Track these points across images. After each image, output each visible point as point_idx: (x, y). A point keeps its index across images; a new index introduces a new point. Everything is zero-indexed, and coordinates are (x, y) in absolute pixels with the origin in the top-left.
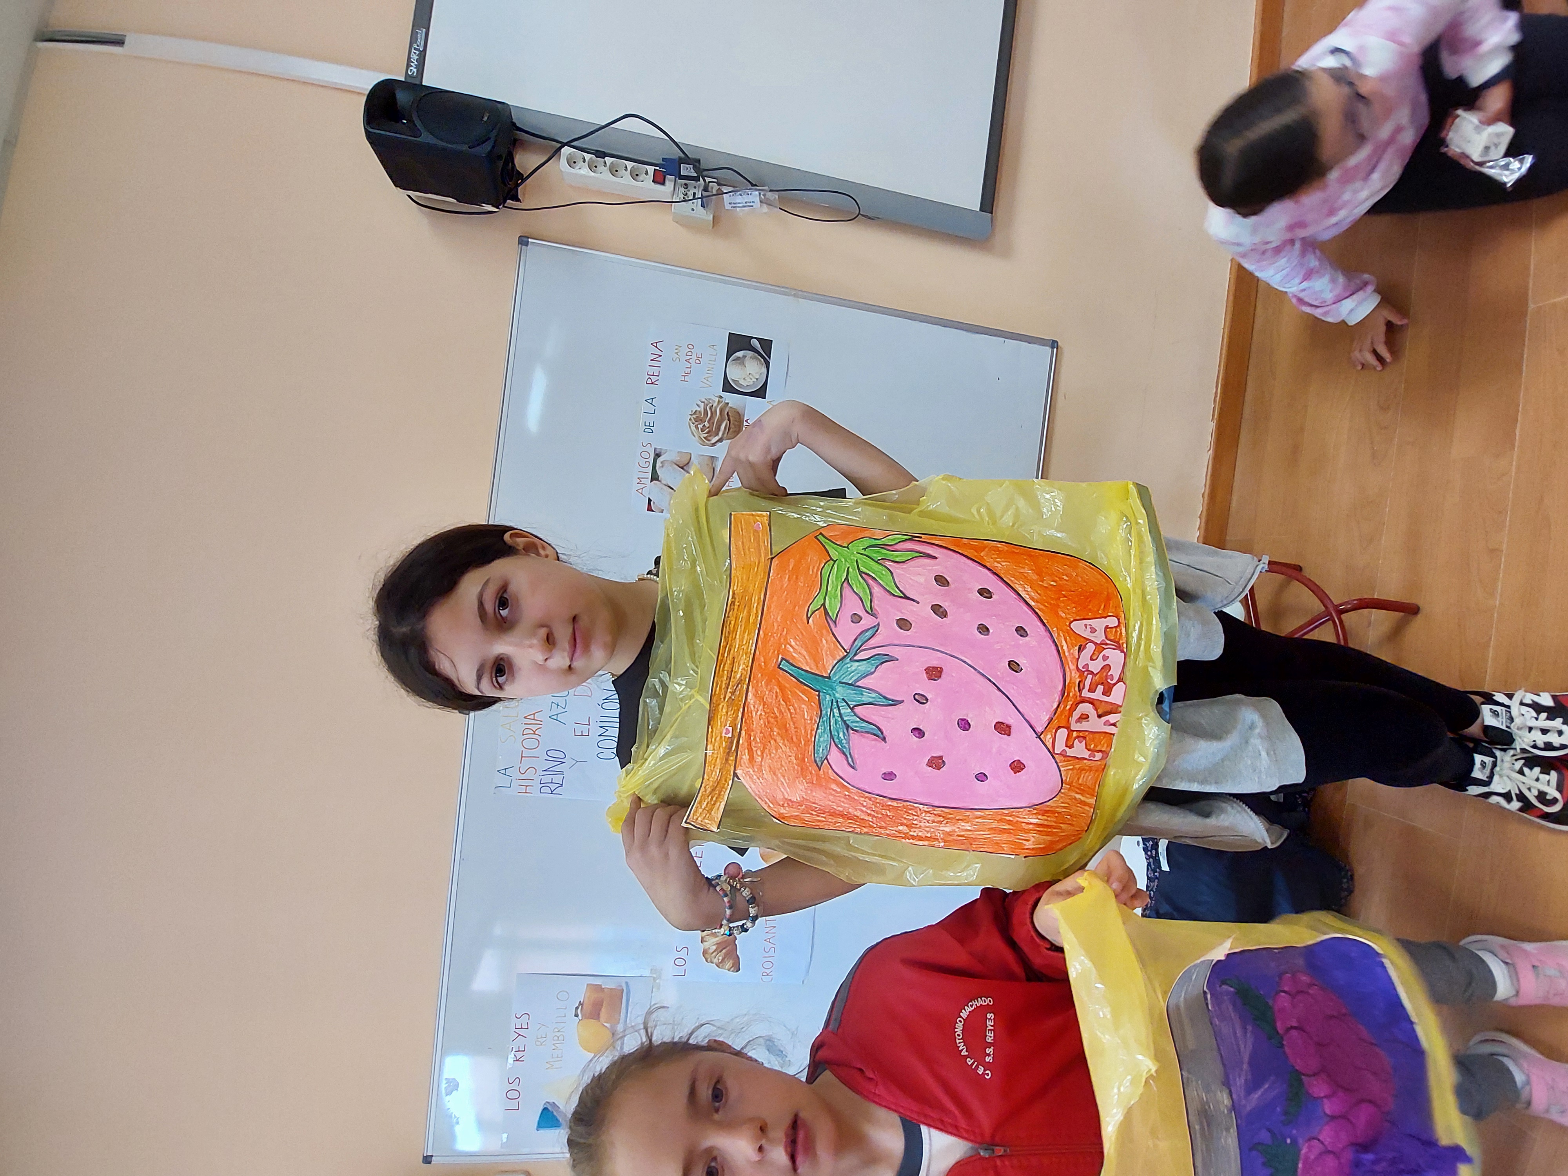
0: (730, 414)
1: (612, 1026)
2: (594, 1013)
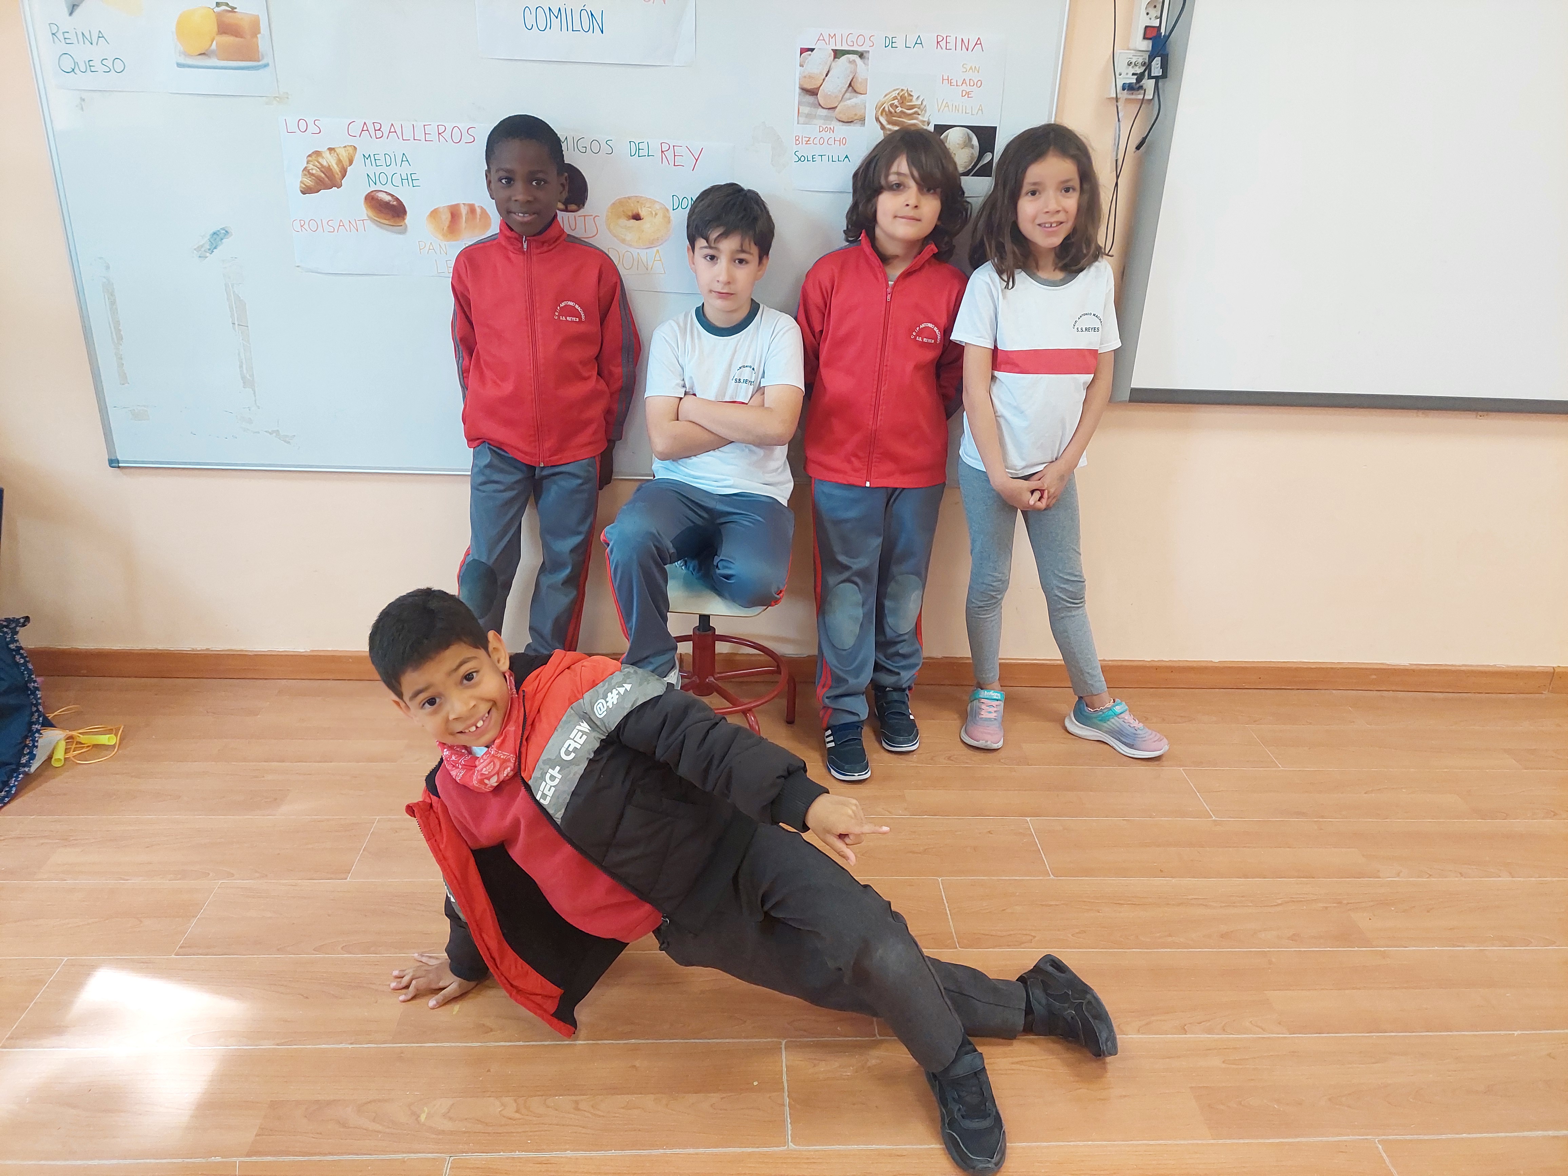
1: (213, 52)
2: (226, 28)
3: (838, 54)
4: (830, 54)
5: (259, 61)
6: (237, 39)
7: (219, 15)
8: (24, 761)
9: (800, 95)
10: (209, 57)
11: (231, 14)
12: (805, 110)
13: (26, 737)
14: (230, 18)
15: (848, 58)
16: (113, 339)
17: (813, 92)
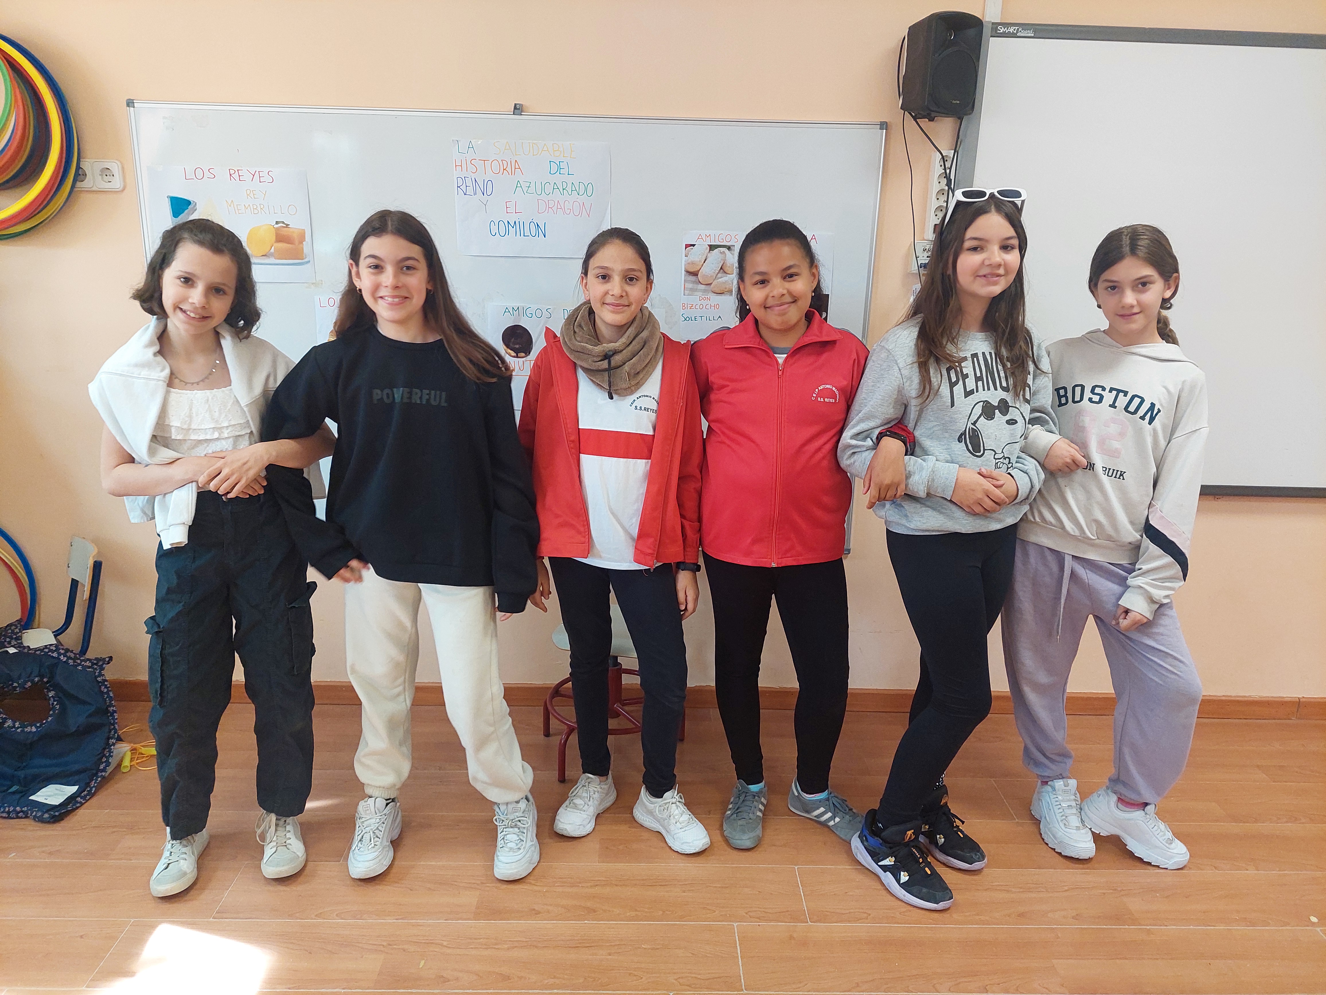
1: (272, 254)
2: (281, 238)
3: (712, 248)
4: (707, 248)
5: (303, 259)
6: (289, 245)
7: (277, 229)
8: (102, 768)
9: (685, 276)
10: (269, 257)
11: (285, 229)
12: (690, 286)
13: (104, 749)
14: (285, 232)
15: (719, 250)
17: (695, 274)
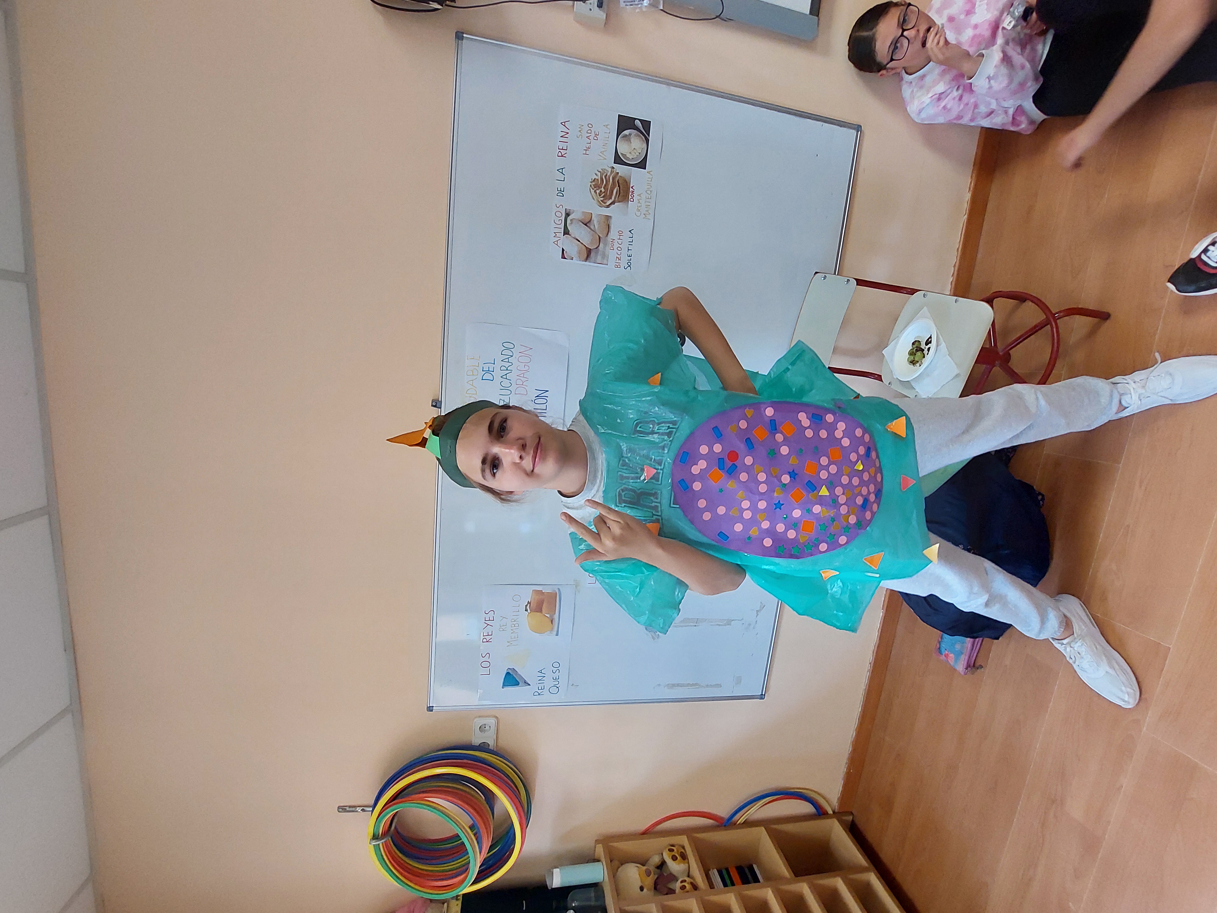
0: (620, 182)
1: (551, 616)
2: (538, 608)
3: (566, 232)
4: (566, 237)
5: (556, 593)
6: (545, 603)
7: (532, 611)
9: (590, 262)
10: (553, 619)
11: (531, 605)
12: (599, 258)
14: (534, 605)
15: (569, 225)
16: (697, 688)
17: (589, 251)
